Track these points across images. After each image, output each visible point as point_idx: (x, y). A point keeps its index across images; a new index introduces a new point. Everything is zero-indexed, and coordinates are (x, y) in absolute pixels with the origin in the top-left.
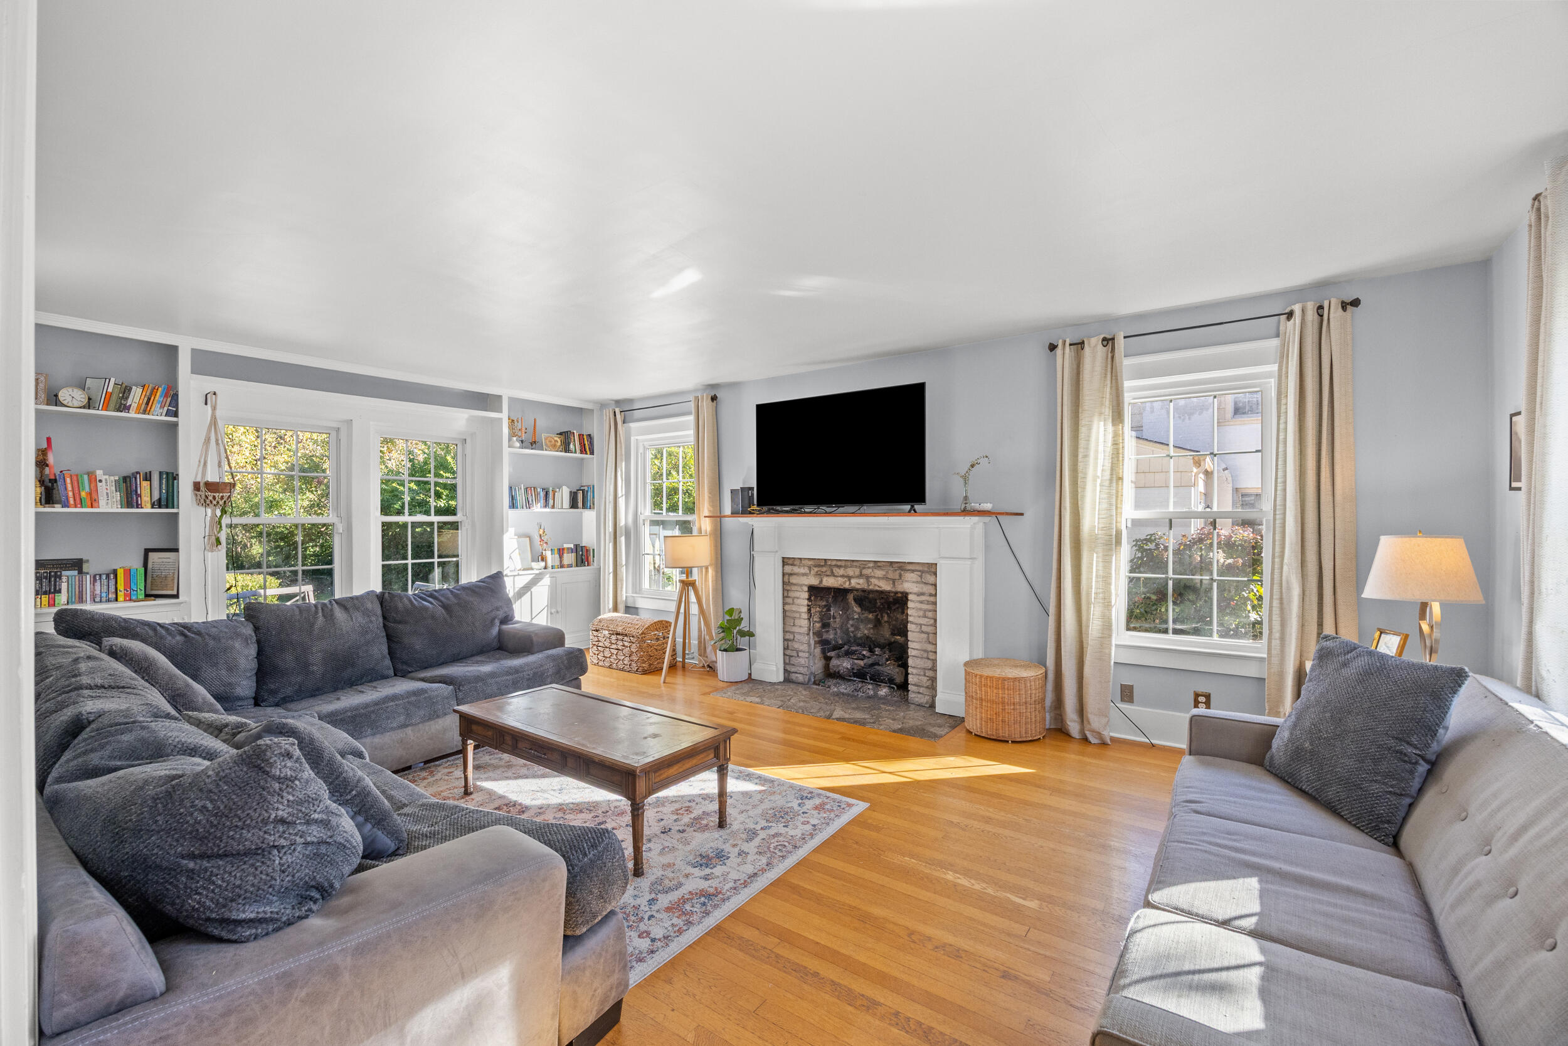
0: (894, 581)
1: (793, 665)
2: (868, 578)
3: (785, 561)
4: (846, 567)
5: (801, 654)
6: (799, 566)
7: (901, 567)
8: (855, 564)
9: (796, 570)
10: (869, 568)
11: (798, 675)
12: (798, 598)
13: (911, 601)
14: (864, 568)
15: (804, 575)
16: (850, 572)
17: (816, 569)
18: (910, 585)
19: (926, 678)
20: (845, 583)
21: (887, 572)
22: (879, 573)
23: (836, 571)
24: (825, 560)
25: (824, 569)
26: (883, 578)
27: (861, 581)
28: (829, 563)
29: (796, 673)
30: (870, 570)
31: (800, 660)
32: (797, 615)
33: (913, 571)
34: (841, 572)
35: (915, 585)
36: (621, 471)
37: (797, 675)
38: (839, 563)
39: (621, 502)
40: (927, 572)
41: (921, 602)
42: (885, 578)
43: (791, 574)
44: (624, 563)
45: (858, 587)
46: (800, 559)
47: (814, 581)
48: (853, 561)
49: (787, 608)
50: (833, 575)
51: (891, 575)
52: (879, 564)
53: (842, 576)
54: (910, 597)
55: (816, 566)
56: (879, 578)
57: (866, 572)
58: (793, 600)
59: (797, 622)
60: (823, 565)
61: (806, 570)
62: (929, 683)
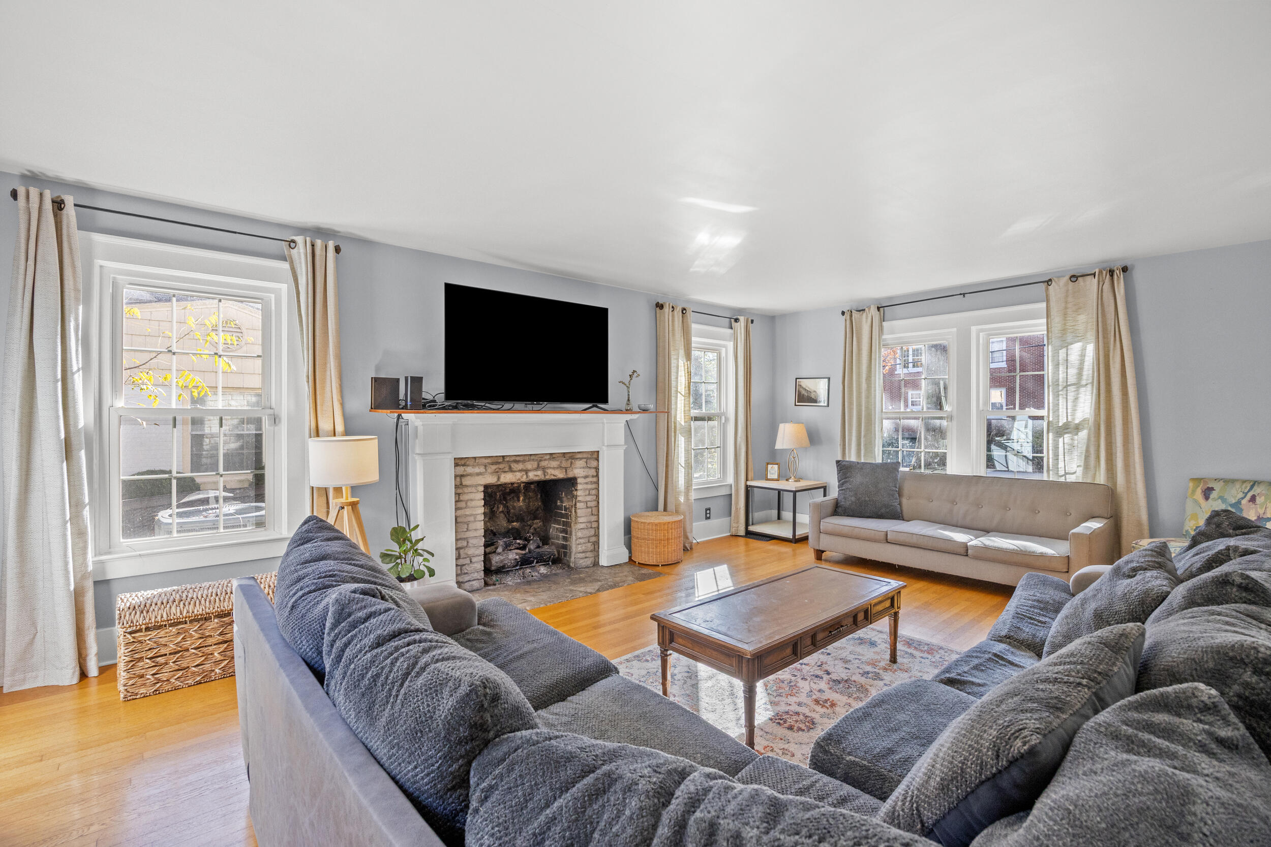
0: (566, 469)
1: (467, 573)
2: (544, 469)
3: (459, 462)
4: (524, 461)
5: (474, 560)
6: (473, 466)
7: (571, 457)
8: (532, 458)
9: (469, 470)
10: (545, 460)
11: (474, 583)
12: (472, 500)
13: (581, 484)
14: (541, 461)
15: (478, 474)
16: (529, 466)
17: (494, 467)
18: (578, 471)
19: (590, 544)
20: (522, 477)
21: (561, 462)
22: (554, 464)
23: (515, 466)
24: (503, 457)
25: (501, 466)
26: (557, 468)
27: (539, 473)
28: (507, 459)
29: (469, 581)
30: (547, 462)
31: (476, 565)
32: (472, 519)
33: (581, 459)
34: (520, 466)
35: (583, 470)
36: (76, 319)
37: (471, 583)
38: (518, 458)
39: (78, 380)
40: (590, 458)
41: (587, 483)
42: (560, 467)
43: (462, 476)
44: (87, 500)
45: (537, 479)
46: (475, 458)
47: (491, 480)
48: (531, 455)
49: (460, 513)
50: (511, 470)
51: (564, 464)
52: (554, 456)
53: (520, 471)
54: (579, 481)
55: (492, 464)
56: (554, 468)
57: (543, 464)
58: (466, 503)
59: (472, 526)
60: (502, 462)
61: (482, 469)
62: (592, 548)
